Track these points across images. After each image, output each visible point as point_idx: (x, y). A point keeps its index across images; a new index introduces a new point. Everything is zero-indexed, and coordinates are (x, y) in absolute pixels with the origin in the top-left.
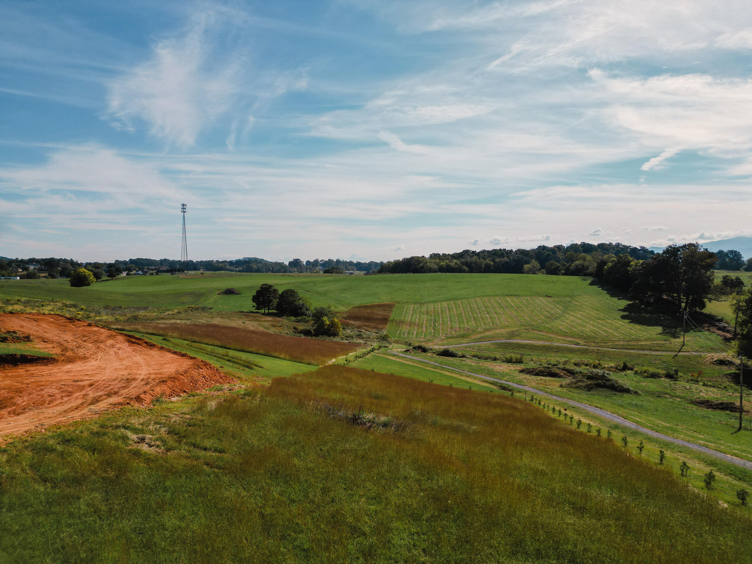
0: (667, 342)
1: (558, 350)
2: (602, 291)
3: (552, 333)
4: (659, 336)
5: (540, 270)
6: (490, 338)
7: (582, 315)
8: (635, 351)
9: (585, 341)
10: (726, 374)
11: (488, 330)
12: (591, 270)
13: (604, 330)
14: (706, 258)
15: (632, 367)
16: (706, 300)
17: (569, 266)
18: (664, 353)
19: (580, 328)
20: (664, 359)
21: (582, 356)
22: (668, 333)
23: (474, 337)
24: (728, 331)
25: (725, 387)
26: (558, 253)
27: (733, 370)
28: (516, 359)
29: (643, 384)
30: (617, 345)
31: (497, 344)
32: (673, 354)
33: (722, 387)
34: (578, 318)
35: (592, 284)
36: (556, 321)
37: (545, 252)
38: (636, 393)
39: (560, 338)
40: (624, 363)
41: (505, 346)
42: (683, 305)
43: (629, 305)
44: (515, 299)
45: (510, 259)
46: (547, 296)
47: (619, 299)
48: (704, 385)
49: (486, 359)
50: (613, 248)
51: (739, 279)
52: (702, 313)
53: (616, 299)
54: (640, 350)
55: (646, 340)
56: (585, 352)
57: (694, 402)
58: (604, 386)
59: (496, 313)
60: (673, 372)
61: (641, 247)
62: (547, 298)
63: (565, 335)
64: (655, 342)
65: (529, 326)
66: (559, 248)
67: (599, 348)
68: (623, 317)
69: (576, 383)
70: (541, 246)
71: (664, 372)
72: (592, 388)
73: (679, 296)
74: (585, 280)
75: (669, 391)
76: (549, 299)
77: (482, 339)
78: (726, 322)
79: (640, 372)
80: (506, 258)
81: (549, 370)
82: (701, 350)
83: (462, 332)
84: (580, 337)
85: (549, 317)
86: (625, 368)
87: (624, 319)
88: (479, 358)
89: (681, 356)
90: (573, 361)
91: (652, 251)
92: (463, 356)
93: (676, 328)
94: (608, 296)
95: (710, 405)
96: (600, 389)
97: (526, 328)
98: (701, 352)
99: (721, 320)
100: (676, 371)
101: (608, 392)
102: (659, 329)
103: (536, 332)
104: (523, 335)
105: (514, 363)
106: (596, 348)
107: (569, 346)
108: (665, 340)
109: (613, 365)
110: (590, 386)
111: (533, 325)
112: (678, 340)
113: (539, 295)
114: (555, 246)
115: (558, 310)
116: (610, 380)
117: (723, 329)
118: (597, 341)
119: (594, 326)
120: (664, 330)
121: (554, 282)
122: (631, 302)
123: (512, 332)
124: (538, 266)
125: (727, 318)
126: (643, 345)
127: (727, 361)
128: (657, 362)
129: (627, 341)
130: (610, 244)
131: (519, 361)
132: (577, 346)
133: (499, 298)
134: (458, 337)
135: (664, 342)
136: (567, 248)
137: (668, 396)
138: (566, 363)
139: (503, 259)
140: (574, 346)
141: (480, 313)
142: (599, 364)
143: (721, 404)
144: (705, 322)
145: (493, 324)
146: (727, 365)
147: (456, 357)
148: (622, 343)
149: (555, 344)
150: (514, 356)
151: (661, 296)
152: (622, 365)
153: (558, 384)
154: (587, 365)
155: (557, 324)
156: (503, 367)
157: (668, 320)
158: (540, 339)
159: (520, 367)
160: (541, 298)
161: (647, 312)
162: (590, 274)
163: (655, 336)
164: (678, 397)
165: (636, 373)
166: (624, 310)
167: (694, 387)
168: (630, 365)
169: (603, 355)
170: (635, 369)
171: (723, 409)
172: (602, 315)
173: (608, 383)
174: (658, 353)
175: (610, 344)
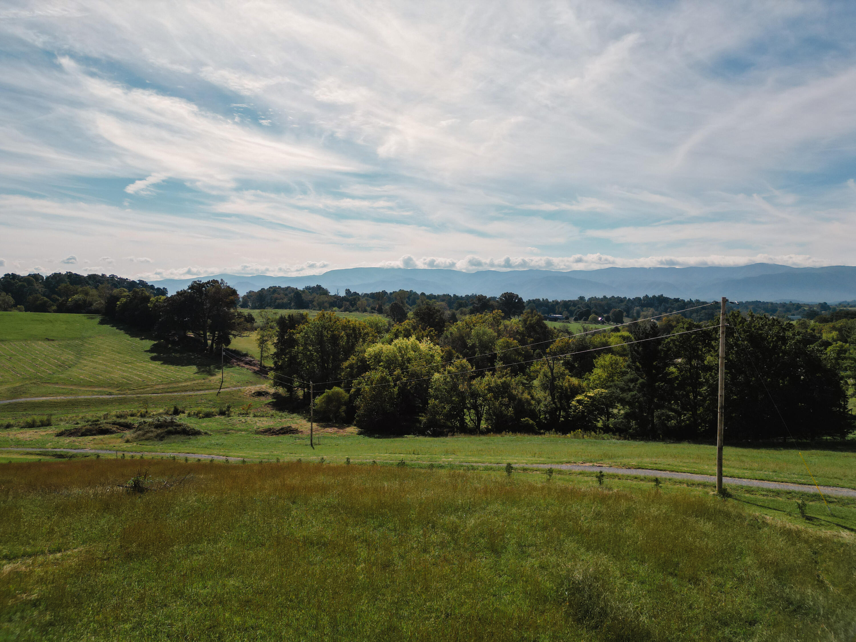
0: (206, 381)
1: (88, 404)
2: (117, 331)
3: (72, 385)
4: (196, 375)
5: (15, 306)
7: (103, 360)
8: (179, 394)
9: (118, 389)
10: (266, 404)
12: (95, 306)
13: (137, 375)
14: (229, 295)
15: (182, 410)
16: (231, 336)
17: (63, 301)
18: (207, 392)
19: (107, 375)
20: (210, 398)
21: (121, 407)
22: (203, 371)
24: (255, 365)
25: (272, 415)
26: (35, 285)
27: (270, 400)
28: (41, 421)
29: (204, 425)
30: (158, 389)
32: (217, 391)
33: (269, 415)
34: (100, 364)
35: (102, 323)
36: (70, 369)
37: (16, 283)
38: (206, 433)
39: (87, 389)
40: (175, 408)
42: (209, 342)
43: (154, 345)
44: (2, 345)
46: (48, 340)
47: (142, 339)
48: (255, 416)
50: (108, 280)
51: (251, 315)
52: (228, 349)
53: (138, 339)
54: (182, 392)
55: (186, 380)
56: (121, 402)
57: (257, 432)
58: (176, 432)
60: (224, 409)
61: (139, 281)
62: (47, 343)
63: (91, 385)
65: (36, 378)
66: (36, 277)
67: (138, 395)
68: (153, 359)
69: (144, 435)
70: (8, 274)
71: (217, 410)
72: (163, 437)
73: (205, 334)
74: (92, 318)
75: (230, 427)
76: (52, 343)
78: (250, 357)
79: (192, 413)
81: (97, 427)
82: (239, 384)
84: (110, 386)
85: (60, 366)
86: (176, 412)
87: (156, 361)
89: (223, 392)
90: (114, 413)
91: (152, 286)
93: (209, 366)
94: (128, 337)
95: (273, 432)
96: (173, 436)
97: (33, 381)
98: (239, 386)
99: (246, 355)
100: (229, 407)
101: (183, 437)
102: (194, 368)
103: (49, 385)
104: (33, 392)
105: (39, 426)
106: (135, 396)
107: (101, 397)
108: (204, 379)
109: (161, 411)
110: (162, 435)
111: (41, 378)
112: (216, 377)
113: (35, 338)
114: (29, 275)
115: (68, 356)
116: (180, 425)
117: (249, 363)
118: (132, 388)
119: (124, 371)
120: (199, 369)
121: (51, 322)
122: (156, 342)
123: (14, 388)
124: (12, 301)
125: (250, 353)
126: (184, 386)
127: (263, 392)
128: (203, 401)
129: (166, 384)
130: (103, 275)
131: (46, 424)
132: (111, 397)
135: (203, 381)
136: (48, 278)
137: (233, 431)
138: (106, 417)
140: (108, 397)
142: (147, 412)
143: (282, 429)
144: (233, 357)
146: (264, 395)
148: (161, 387)
149: (82, 397)
150: (37, 419)
151: (185, 333)
152: (172, 409)
153: (120, 440)
154: (132, 415)
155: (75, 372)
156: (29, 434)
157: (199, 358)
158: (58, 393)
159: (51, 430)
160: (40, 342)
161: (176, 351)
162: (97, 312)
163: (192, 376)
164: (241, 430)
165: (189, 415)
166: (151, 351)
167: (248, 419)
168: (180, 408)
169: (146, 402)
170: (187, 412)
171: (284, 433)
172: (128, 358)
173: (179, 429)
174: (202, 392)
175: (148, 389)
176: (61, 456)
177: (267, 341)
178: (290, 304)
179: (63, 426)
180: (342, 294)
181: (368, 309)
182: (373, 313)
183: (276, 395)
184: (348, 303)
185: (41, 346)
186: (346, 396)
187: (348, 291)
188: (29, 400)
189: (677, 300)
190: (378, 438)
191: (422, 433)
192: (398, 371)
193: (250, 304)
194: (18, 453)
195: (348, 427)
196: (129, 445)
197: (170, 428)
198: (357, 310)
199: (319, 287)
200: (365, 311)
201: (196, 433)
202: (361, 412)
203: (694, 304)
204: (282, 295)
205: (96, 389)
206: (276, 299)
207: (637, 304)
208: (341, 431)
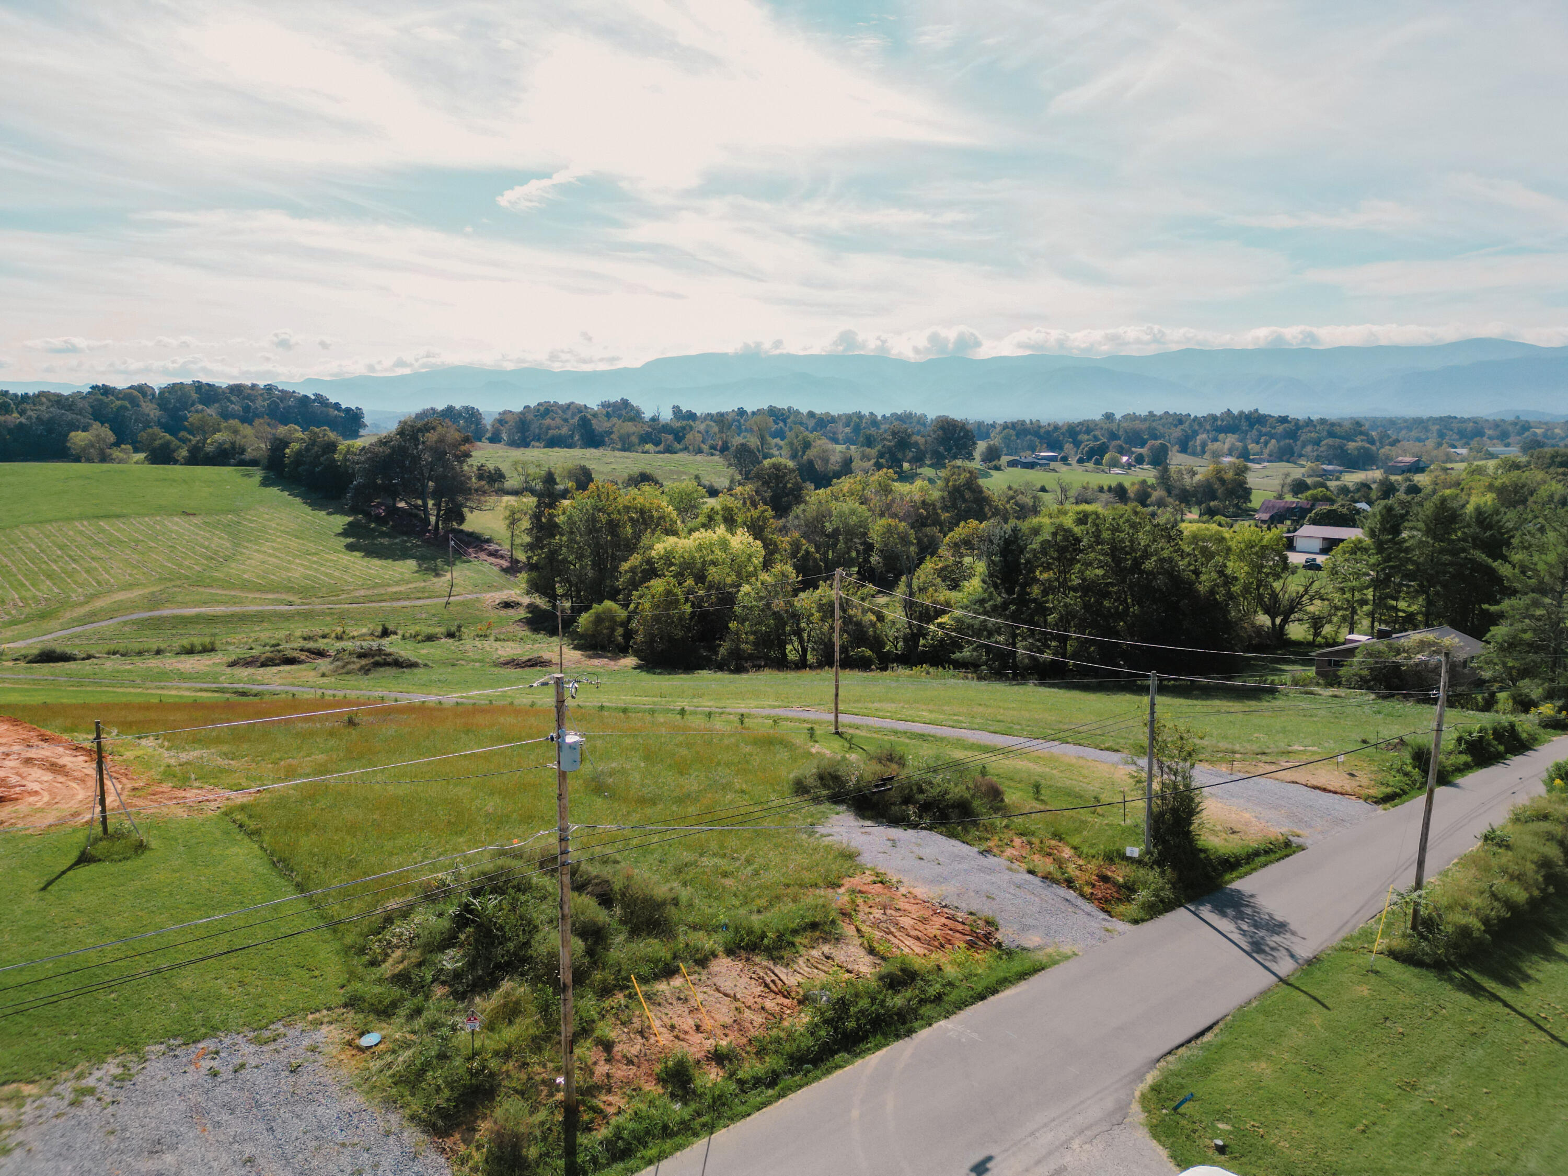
0: (428, 583)
1: (260, 618)
2: (290, 497)
3: (234, 589)
4: (415, 574)
5: (117, 445)
6: (110, 613)
7: (274, 549)
8: (388, 604)
9: (301, 596)
10: (516, 621)
11: (95, 596)
12: (250, 452)
13: (327, 575)
15: (394, 629)
16: (465, 510)
17: (198, 442)
18: (428, 602)
19: (284, 574)
20: (433, 612)
21: (308, 623)
22: (426, 569)
23: (68, 615)
24: (502, 557)
25: (522, 639)
26: (143, 404)
27: (522, 613)
28: (203, 645)
29: (424, 652)
30: (358, 597)
31: (134, 622)
32: (443, 601)
33: (518, 638)
34: (270, 555)
35: (266, 483)
36: (227, 563)
38: (426, 665)
39: (257, 596)
40: (384, 626)
41: (157, 624)
42: (433, 519)
43: (350, 524)
44: (119, 523)
45: (29, 418)
46: (188, 514)
47: (329, 514)
48: (497, 640)
49: (140, 653)
50: (262, 395)
52: (462, 531)
53: (324, 513)
54: (393, 601)
55: (398, 583)
56: (308, 616)
57: (496, 665)
58: (386, 664)
59: (93, 559)
60: (453, 629)
61: (316, 395)
62: (186, 519)
63: (260, 589)
64: (411, 586)
65: (179, 578)
66: (142, 390)
67: (330, 606)
68: (350, 548)
69: (343, 667)
70: (97, 386)
71: (443, 630)
72: (369, 670)
73: (425, 505)
74: (248, 475)
75: (460, 656)
76: (195, 520)
77: (92, 617)
78: (496, 544)
79: (408, 635)
80: (15, 415)
81: (281, 654)
82: (476, 589)
83: (33, 608)
85: (212, 558)
86: (385, 633)
87: (353, 551)
88: (123, 655)
89: (453, 602)
90: (298, 633)
91: (337, 404)
92: (89, 657)
94: (308, 509)
95: (517, 664)
96: (381, 669)
97: (177, 583)
98: (476, 593)
99: (489, 541)
100: (459, 627)
101: (393, 671)
102: (412, 564)
103: (201, 590)
104: (179, 599)
105: (200, 652)
106: (325, 607)
107: (277, 608)
108: (426, 581)
109: (364, 630)
110: (367, 668)
111: (187, 578)
112: (443, 579)
113: (167, 511)
114: (131, 387)
115: (220, 542)
116: (390, 654)
117: (494, 554)
118: (321, 594)
119: (307, 568)
120: (419, 565)
122: (351, 519)
123: (153, 593)
124: (111, 437)
125: (496, 537)
126: (395, 592)
127: (512, 602)
128: (423, 616)
129: (370, 588)
130: (254, 386)
131: (208, 649)
132: (291, 608)
133: (83, 525)
134: (29, 619)
135: (423, 584)
136: (162, 392)
137: (463, 662)
138: (288, 639)
139: (8, 418)
140: (287, 608)
141: (55, 561)
142: (344, 632)
143: (529, 660)
144: (468, 545)
145: (98, 583)
146: (513, 607)
147: (75, 660)
148: (362, 593)
149: (253, 608)
150: (197, 641)
151: (394, 504)
152: (380, 629)
153: (313, 673)
154: (324, 637)
155: (234, 568)
156: (189, 664)
157: (418, 546)
158: (217, 601)
159: (217, 658)
160: (176, 519)
161: (383, 535)
162: (254, 463)
163: (407, 576)
164: (473, 661)
165: (404, 638)
166: (345, 533)
167: (486, 644)
168: (391, 627)
169: (342, 617)
170: (400, 632)
171: (532, 666)
172: (311, 546)
173: (389, 659)
174: (421, 602)
175: (344, 596)
176: (244, 694)
177: (519, 520)
178: (572, 436)
179: (235, 653)
180: (666, 415)
181: (705, 447)
182: (712, 455)
183: (532, 608)
184: (671, 437)
185: (177, 525)
186: (622, 614)
187: (677, 411)
188: (177, 612)
189: (1284, 420)
190: (660, 674)
191: (720, 667)
192: (690, 582)
193: (505, 437)
194: (188, 689)
195: (625, 657)
196: (325, 680)
197: (377, 658)
198: (686, 449)
199: (625, 403)
200: (700, 451)
201: (413, 665)
202: (640, 638)
203: (1315, 426)
204: (558, 421)
205: (271, 596)
206: (549, 428)
207: (1208, 427)
208: (612, 663)
